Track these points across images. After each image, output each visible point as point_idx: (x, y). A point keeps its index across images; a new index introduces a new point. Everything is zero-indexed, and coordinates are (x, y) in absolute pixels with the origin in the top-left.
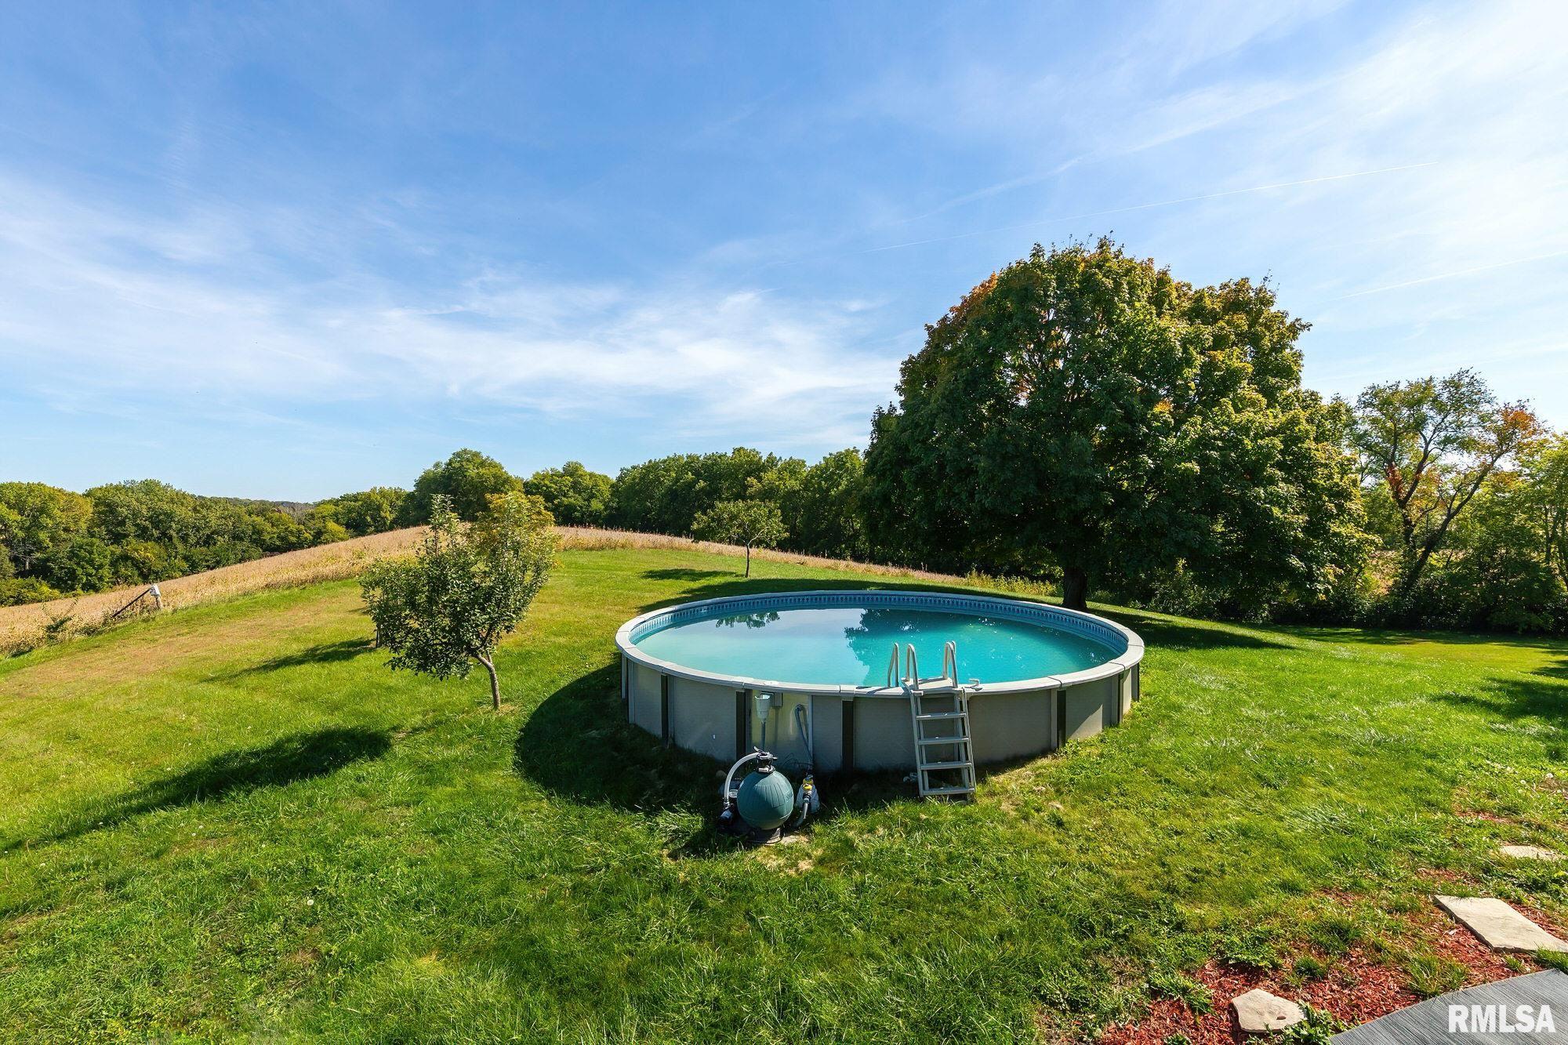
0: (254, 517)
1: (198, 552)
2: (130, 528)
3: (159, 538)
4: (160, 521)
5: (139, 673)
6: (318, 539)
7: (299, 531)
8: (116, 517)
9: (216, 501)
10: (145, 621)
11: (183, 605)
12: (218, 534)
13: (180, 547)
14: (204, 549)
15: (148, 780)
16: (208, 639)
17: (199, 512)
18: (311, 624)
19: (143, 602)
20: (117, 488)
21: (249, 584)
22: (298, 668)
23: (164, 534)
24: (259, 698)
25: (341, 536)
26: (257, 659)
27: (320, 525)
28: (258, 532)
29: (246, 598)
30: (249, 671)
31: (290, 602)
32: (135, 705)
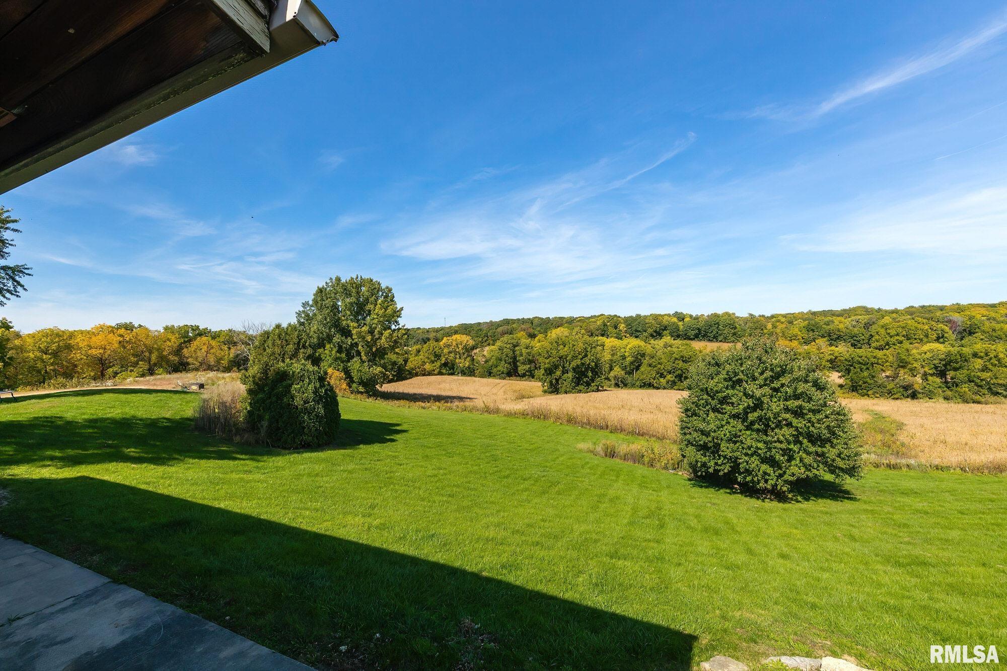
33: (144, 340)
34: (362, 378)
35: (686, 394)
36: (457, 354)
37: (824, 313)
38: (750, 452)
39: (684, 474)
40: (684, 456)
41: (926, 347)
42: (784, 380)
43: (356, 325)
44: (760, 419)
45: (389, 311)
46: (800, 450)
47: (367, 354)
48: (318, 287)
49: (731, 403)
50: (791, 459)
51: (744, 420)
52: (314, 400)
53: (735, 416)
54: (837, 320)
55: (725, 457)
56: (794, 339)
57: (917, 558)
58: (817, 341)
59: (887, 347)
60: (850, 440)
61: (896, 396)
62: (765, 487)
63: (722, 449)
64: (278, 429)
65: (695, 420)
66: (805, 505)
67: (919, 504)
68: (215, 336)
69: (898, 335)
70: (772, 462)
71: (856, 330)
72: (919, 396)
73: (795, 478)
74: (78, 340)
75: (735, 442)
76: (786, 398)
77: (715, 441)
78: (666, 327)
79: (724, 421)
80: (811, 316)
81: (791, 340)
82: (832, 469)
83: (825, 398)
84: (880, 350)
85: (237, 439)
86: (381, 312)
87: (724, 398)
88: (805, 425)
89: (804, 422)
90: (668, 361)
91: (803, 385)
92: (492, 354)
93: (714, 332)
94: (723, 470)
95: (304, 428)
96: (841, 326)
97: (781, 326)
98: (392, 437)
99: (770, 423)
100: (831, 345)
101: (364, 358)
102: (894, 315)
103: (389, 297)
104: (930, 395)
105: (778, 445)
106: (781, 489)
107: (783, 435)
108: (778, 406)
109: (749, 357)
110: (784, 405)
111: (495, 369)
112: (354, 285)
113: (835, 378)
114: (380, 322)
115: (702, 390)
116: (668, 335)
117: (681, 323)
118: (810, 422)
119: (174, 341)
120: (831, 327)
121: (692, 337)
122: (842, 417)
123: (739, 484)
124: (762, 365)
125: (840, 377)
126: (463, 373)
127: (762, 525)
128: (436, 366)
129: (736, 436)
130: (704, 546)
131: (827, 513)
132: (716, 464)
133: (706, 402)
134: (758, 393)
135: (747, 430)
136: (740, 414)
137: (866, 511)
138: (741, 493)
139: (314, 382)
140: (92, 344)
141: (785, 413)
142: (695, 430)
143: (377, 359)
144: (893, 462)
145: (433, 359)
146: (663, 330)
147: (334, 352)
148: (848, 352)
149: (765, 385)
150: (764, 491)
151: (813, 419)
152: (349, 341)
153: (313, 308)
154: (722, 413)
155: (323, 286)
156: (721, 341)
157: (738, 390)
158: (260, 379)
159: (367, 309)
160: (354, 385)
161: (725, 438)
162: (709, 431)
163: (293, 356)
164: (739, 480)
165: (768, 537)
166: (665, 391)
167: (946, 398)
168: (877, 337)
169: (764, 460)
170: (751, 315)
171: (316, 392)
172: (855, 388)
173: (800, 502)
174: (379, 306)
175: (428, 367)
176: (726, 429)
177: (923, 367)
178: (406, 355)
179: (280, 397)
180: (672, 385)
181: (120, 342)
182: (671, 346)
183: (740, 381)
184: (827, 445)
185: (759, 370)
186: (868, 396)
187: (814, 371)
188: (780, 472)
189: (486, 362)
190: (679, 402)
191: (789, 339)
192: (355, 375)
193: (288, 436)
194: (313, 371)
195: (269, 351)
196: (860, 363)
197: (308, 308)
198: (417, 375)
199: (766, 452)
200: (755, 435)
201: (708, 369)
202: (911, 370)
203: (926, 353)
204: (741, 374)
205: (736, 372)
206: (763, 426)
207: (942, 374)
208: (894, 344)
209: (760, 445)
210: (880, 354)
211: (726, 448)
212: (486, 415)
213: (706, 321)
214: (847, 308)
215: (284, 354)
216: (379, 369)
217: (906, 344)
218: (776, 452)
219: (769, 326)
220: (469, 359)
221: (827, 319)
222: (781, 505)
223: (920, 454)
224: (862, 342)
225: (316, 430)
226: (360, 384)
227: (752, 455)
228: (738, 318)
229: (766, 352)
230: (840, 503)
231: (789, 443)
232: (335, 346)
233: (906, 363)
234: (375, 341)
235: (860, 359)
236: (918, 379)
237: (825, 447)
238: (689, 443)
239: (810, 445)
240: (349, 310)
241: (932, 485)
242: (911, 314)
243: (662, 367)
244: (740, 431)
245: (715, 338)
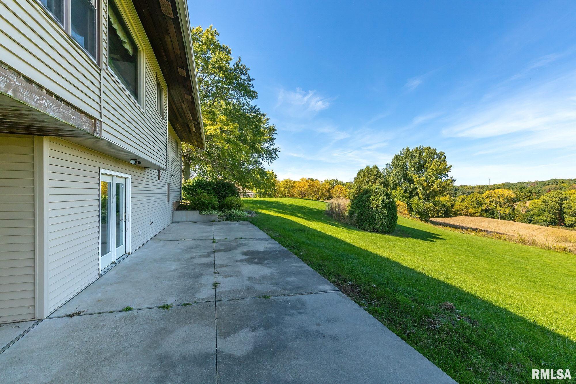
33: (317, 185)
34: (418, 209)
36: (497, 204)
43: (416, 176)
45: (441, 167)
47: (423, 195)
48: (395, 155)
52: (382, 206)
64: (362, 219)
68: (345, 185)
74: (296, 185)
85: (342, 221)
86: (435, 168)
92: (534, 206)
95: (375, 220)
98: (433, 240)
101: (421, 197)
103: (442, 158)
111: (537, 218)
112: (418, 152)
114: (434, 174)
119: (328, 186)
126: (503, 218)
128: (477, 210)
139: (383, 196)
140: (299, 186)
143: (430, 199)
145: (475, 205)
147: (402, 192)
152: (412, 186)
153: (391, 167)
155: (398, 154)
158: (356, 194)
159: (425, 166)
160: (413, 213)
163: (373, 182)
171: (384, 201)
174: (433, 164)
175: (470, 211)
178: (454, 202)
179: (364, 202)
181: (308, 186)
189: (528, 211)
192: (414, 207)
193: (367, 223)
194: (383, 190)
195: (361, 179)
197: (389, 167)
198: (460, 215)
212: (520, 245)
215: (369, 181)
216: (431, 204)
220: (509, 208)
225: (382, 223)
226: (417, 213)
232: (403, 189)
234: (429, 186)
240: (414, 167)
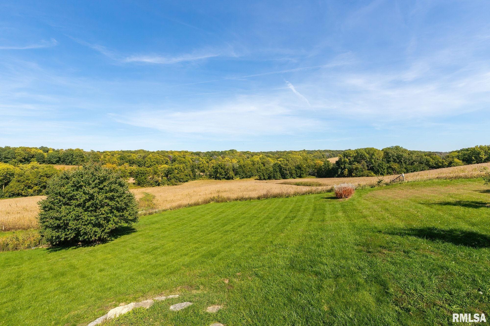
0: (427, 157)
1: (409, 167)
2: (392, 159)
3: (399, 162)
4: (399, 157)
5: (400, 197)
6: (450, 165)
7: (443, 162)
8: (388, 156)
9: (415, 152)
10: (400, 183)
11: (410, 180)
12: (415, 161)
13: (404, 165)
14: (411, 166)
15: (409, 227)
16: (419, 192)
17: (410, 155)
18: (456, 193)
19: (400, 178)
20: (389, 148)
21: (431, 176)
22: (454, 206)
23: (400, 161)
24: (441, 213)
25: (460, 164)
26: (437, 201)
27: (451, 160)
28: (428, 161)
29: (430, 181)
30: (435, 204)
31: (446, 184)
32: (401, 206)
35: (44, 197)
37: (128, 152)
38: (86, 223)
39: (44, 247)
40: (43, 236)
41: (162, 166)
42: (105, 184)
44: (93, 204)
46: (113, 216)
49: (76, 199)
50: (108, 221)
51: (84, 207)
53: (79, 205)
54: (132, 155)
55: (72, 230)
56: (115, 163)
57: (154, 247)
58: (124, 164)
59: (151, 166)
60: (134, 207)
61: (153, 186)
62: (95, 239)
63: (70, 225)
65: (51, 212)
66: (116, 241)
67: (157, 226)
69: (154, 162)
70: (99, 225)
71: (140, 160)
72: (160, 184)
73: (110, 230)
75: (78, 220)
76: (106, 192)
77: (65, 222)
78: (34, 156)
79: (71, 209)
80: (122, 153)
81: (113, 164)
82: (127, 221)
83: (124, 190)
84: (148, 167)
87: (71, 196)
88: (115, 204)
89: (114, 203)
90: (35, 178)
91: (114, 185)
93: (70, 160)
94: (70, 237)
96: (134, 158)
97: (108, 157)
99: (98, 206)
100: (130, 166)
102: (153, 154)
104: (163, 184)
105: (102, 216)
106: (103, 237)
107: (105, 211)
108: (102, 197)
109: (87, 173)
110: (105, 196)
113: (131, 180)
115: (56, 194)
116: (35, 161)
117: (45, 154)
118: (117, 202)
120: (130, 158)
121: (54, 162)
122: (131, 198)
123: (81, 241)
124: (93, 177)
125: (134, 180)
127: (92, 259)
129: (79, 216)
130: (52, 286)
131: (124, 241)
132: (66, 235)
133: (59, 200)
134: (91, 192)
135: (85, 212)
136: (81, 204)
137: (140, 235)
138: (82, 246)
141: (105, 200)
142: (52, 218)
144: (151, 212)
146: (31, 158)
148: (137, 168)
149: (95, 187)
150: (95, 241)
151: (119, 201)
154: (71, 206)
156: (74, 165)
157: (80, 191)
161: (72, 219)
162: (61, 217)
164: (80, 239)
165: (95, 264)
166: (32, 197)
167: (168, 185)
168: (147, 162)
169: (94, 226)
170: (92, 151)
172: (140, 184)
173: (113, 240)
176: (73, 214)
177: (161, 174)
180: (39, 192)
182: (37, 168)
183: (81, 186)
184: (124, 211)
185: (92, 180)
186: (144, 186)
187: (119, 178)
188: (103, 229)
190: (39, 203)
191: (112, 163)
196: (141, 173)
199: (96, 221)
200: (90, 213)
201: (61, 181)
202: (158, 175)
203: (162, 168)
204: (82, 182)
205: (78, 182)
206: (94, 208)
207: (167, 176)
208: (153, 165)
209: (92, 218)
210: (148, 169)
211: (72, 225)
213: (64, 153)
214: (137, 150)
217: (157, 165)
218: (101, 220)
219: (102, 157)
221: (128, 154)
222: (104, 245)
223: (159, 207)
224: (142, 164)
227: (88, 224)
228: (85, 152)
229: (96, 170)
230: (130, 235)
231: (108, 214)
233: (156, 172)
235: (141, 172)
236: (160, 178)
237: (124, 212)
238: (47, 227)
239: (117, 212)
241: (162, 217)
242: (158, 153)
243: (30, 182)
244: (81, 213)
245: (71, 163)
